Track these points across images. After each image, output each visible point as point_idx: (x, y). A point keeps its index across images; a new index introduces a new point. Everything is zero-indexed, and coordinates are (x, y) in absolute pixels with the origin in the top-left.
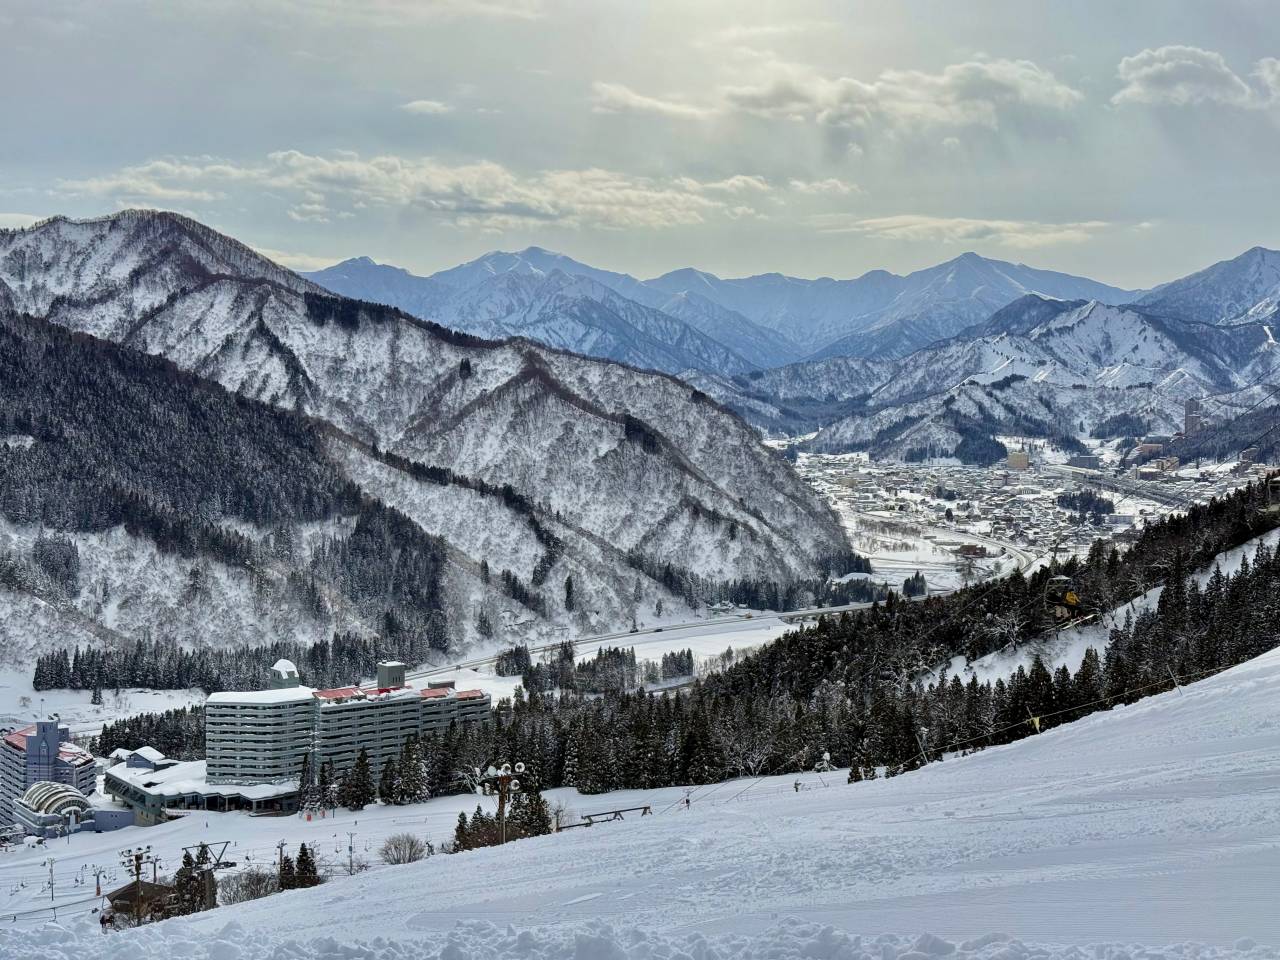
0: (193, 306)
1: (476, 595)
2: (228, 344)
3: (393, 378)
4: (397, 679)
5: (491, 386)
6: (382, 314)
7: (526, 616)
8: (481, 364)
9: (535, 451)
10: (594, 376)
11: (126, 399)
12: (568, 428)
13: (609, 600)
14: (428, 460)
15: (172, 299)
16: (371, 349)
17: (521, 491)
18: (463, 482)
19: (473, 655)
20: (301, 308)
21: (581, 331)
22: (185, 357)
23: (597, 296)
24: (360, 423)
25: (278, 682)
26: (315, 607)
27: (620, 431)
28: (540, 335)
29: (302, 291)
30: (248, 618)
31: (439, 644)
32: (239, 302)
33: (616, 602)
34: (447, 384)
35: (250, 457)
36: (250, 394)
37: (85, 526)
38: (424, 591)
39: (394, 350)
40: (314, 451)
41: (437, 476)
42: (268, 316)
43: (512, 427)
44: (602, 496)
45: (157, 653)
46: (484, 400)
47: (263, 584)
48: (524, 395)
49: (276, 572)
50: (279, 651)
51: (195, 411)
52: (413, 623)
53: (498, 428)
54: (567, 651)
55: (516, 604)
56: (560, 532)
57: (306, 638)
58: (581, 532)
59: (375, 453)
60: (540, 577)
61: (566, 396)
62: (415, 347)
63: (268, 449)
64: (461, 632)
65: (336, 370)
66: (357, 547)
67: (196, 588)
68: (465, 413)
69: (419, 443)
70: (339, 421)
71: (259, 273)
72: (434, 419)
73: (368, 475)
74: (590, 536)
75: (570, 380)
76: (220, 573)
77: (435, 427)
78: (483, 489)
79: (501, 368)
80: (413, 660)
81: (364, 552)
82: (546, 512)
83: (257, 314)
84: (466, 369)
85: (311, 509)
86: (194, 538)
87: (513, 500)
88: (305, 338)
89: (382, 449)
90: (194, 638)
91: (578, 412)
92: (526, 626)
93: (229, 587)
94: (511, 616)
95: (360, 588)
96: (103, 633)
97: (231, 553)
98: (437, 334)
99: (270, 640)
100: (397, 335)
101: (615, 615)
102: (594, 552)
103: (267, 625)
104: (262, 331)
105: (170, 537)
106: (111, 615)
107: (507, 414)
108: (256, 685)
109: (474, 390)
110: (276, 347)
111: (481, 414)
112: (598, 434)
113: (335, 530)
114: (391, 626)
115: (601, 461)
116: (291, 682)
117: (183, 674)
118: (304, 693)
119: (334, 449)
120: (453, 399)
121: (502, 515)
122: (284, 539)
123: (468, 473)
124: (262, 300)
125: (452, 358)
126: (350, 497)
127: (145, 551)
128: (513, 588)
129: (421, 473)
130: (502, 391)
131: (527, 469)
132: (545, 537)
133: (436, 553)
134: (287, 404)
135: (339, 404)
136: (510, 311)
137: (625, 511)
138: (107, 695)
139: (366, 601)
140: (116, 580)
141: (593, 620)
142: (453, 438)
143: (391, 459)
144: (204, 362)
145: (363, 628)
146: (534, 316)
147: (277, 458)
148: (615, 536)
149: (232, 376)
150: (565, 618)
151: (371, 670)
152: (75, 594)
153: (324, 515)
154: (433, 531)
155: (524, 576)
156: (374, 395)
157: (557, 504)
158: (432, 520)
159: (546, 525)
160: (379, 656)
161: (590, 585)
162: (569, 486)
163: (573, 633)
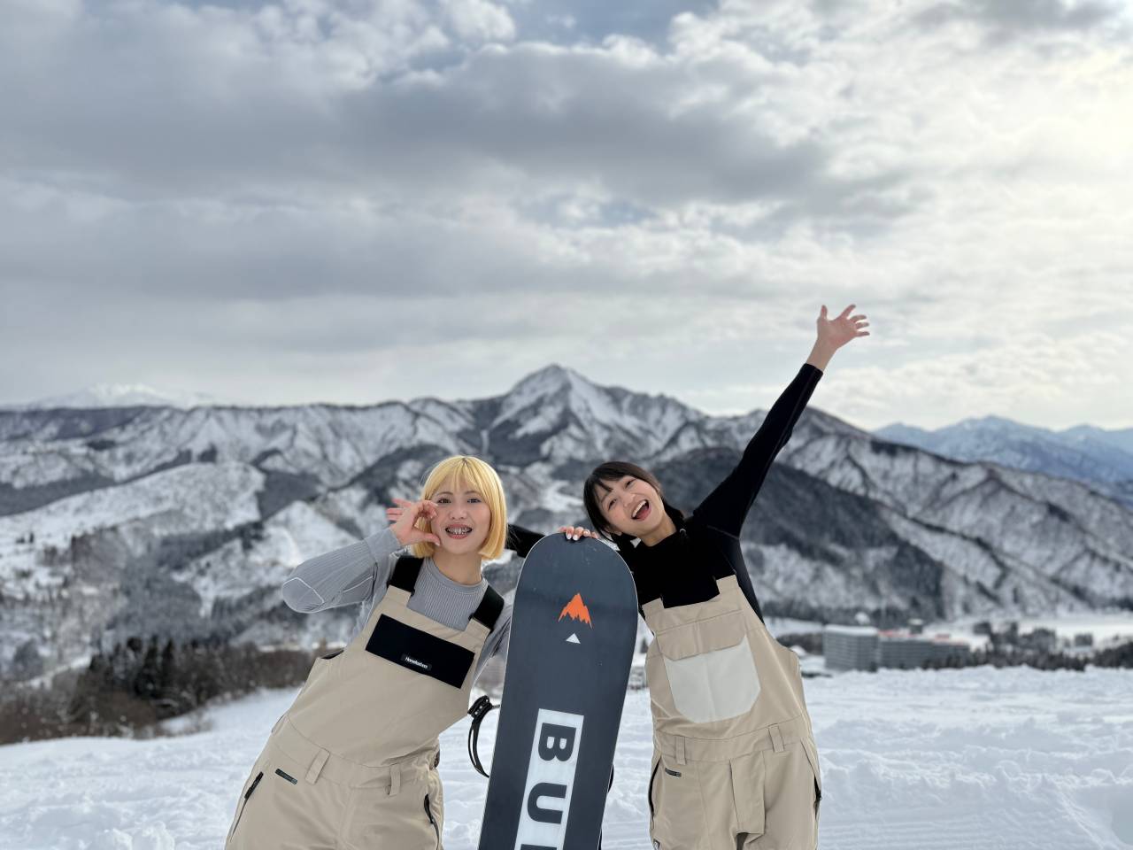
0: (817, 446)
1: (961, 591)
2: (832, 464)
3: (915, 480)
4: (919, 629)
5: (969, 484)
6: (909, 450)
7: (990, 605)
8: (963, 474)
9: (995, 518)
10: (1028, 481)
11: (787, 488)
12: (1013, 508)
13: (1039, 602)
14: (935, 521)
15: (807, 444)
16: (903, 466)
17: (986, 539)
18: (952, 533)
19: (960, 622)
20: (867, 447)
21: (1019, 457)
22: (812, 469)
23: (1029, 439)
24: (897, 502)
25: (857, 624)
26: (875, 590)
27: (1045, 509)
28: (995, 458)
29: (868, 438)
30: (842, 593)
31: (940, 614)
32: (838, 444)
33: (1044, 602)
34: (943, 484)
35: (843, 517)
36: (843, 486)
37: (768, 542)
38: (932, 587)
39: (915, 466)
40: (875, 514)
41: (940, 530)
42: (852, 450)
43: (981, 506)
44: (1034, 544)
45: (800, 604)
46: (964, 492)
47: (849, 578)
48: (988, 489)
49: (856, 572)
50: (857, 610)
51: (817, 494)
52: (928, 603)
53: (973, 507)
54: (1014, 627)
55: (984, 599)
56: (1009, 562)
57: (871, 604)
58: (1022, 563)
59: (904, 516)
60: (998, 584)
61: (1011, 491)
62: (926, 466)
63: (852, 512)
64: (952, 610)
65: (886, 476)
66: (896, 563)
67: (817, 576)
68: (953, 498)
69: (929, 512)
70: (887, 500)
71: (846, 430)
72: (936, 500)
73: (902, 527)
74: (1027, 565)
75: (1013, 481)
76: (829, 570)
77: (937, 505)
78: (964, 537)
79: (974, 476)
80: (928, 620)
81: (901, 565)
82: (1000, 550)
83: (847, 449)
84: (954, 477)
85: (872, 542)
86: (817, 552)
87: (980, 542)
88: (869, 460)
89: (910, 514)
90: (817, 599)
91: (1018, 498)
92: (990, 611)
93: (833, 577)
94: (980, 604)
95: (899, 583)
96: (775, 592)
97: (834, 560)
98: (939, 459)
99: (853, 604)
100: (917, 459)
101: (1043, 609)
102: (1030, 574)
103: (851, 597)
104: (849, 458)
105: (806, 551)
106: (779, 585)
107: (978, 499)
108: (846, 624)
109: (959, 487)
110: (855, 465)
111: (962, 499)
112: (1031, 512)
113: (886, 553)
114: (915, 603)
115: (1034, 526)
116: (865, 625)
117: (812, 616)
118: (870, 631)
119: (885, 514)
120: (947, 491)
121: (975, 551)
122: (859, 556)
123: (956, 528)
124: (849, 443)
125: (947, 470)
126: (893, 538)
127: (794, 557)
128: (982, 590)
129: (930, 527)
130: (974, 489)
131: (989, 529)
132: (1000, 564)
133: (938, 569)
134: (861, 492)
135: (887, 493)
136: (978, 446)
137: (1048, 553)
138: (778, 621)
139: (902, 589)
140: (781, 569)
141: (1030, 610)
142: (947, 510)
143: (915, 521)
144: (821, 472)
145: (900, 603)
146: (992, 449)
147: (857, 518)
148: (1043, 566)
149: (834, 479)
150: (1014, 608)
151: (905, 624)
152: (762, 572)
153: (880, 545)
154: (937, 557)
155: (989, 583)
156: (905, 489)
157: (1008, 546)
158: (936, 552)
159: (1001, 558)
160: (909, 617)
161: (1028, 592)
162: (1014, 538)
163: (1017, 617)
